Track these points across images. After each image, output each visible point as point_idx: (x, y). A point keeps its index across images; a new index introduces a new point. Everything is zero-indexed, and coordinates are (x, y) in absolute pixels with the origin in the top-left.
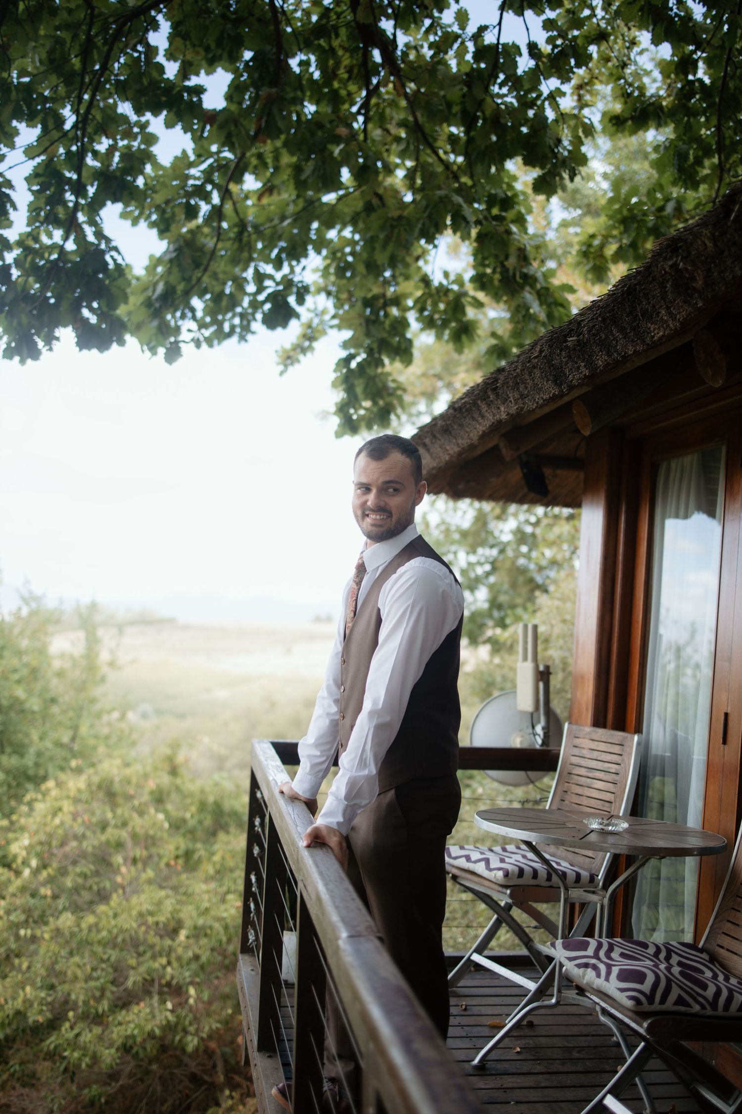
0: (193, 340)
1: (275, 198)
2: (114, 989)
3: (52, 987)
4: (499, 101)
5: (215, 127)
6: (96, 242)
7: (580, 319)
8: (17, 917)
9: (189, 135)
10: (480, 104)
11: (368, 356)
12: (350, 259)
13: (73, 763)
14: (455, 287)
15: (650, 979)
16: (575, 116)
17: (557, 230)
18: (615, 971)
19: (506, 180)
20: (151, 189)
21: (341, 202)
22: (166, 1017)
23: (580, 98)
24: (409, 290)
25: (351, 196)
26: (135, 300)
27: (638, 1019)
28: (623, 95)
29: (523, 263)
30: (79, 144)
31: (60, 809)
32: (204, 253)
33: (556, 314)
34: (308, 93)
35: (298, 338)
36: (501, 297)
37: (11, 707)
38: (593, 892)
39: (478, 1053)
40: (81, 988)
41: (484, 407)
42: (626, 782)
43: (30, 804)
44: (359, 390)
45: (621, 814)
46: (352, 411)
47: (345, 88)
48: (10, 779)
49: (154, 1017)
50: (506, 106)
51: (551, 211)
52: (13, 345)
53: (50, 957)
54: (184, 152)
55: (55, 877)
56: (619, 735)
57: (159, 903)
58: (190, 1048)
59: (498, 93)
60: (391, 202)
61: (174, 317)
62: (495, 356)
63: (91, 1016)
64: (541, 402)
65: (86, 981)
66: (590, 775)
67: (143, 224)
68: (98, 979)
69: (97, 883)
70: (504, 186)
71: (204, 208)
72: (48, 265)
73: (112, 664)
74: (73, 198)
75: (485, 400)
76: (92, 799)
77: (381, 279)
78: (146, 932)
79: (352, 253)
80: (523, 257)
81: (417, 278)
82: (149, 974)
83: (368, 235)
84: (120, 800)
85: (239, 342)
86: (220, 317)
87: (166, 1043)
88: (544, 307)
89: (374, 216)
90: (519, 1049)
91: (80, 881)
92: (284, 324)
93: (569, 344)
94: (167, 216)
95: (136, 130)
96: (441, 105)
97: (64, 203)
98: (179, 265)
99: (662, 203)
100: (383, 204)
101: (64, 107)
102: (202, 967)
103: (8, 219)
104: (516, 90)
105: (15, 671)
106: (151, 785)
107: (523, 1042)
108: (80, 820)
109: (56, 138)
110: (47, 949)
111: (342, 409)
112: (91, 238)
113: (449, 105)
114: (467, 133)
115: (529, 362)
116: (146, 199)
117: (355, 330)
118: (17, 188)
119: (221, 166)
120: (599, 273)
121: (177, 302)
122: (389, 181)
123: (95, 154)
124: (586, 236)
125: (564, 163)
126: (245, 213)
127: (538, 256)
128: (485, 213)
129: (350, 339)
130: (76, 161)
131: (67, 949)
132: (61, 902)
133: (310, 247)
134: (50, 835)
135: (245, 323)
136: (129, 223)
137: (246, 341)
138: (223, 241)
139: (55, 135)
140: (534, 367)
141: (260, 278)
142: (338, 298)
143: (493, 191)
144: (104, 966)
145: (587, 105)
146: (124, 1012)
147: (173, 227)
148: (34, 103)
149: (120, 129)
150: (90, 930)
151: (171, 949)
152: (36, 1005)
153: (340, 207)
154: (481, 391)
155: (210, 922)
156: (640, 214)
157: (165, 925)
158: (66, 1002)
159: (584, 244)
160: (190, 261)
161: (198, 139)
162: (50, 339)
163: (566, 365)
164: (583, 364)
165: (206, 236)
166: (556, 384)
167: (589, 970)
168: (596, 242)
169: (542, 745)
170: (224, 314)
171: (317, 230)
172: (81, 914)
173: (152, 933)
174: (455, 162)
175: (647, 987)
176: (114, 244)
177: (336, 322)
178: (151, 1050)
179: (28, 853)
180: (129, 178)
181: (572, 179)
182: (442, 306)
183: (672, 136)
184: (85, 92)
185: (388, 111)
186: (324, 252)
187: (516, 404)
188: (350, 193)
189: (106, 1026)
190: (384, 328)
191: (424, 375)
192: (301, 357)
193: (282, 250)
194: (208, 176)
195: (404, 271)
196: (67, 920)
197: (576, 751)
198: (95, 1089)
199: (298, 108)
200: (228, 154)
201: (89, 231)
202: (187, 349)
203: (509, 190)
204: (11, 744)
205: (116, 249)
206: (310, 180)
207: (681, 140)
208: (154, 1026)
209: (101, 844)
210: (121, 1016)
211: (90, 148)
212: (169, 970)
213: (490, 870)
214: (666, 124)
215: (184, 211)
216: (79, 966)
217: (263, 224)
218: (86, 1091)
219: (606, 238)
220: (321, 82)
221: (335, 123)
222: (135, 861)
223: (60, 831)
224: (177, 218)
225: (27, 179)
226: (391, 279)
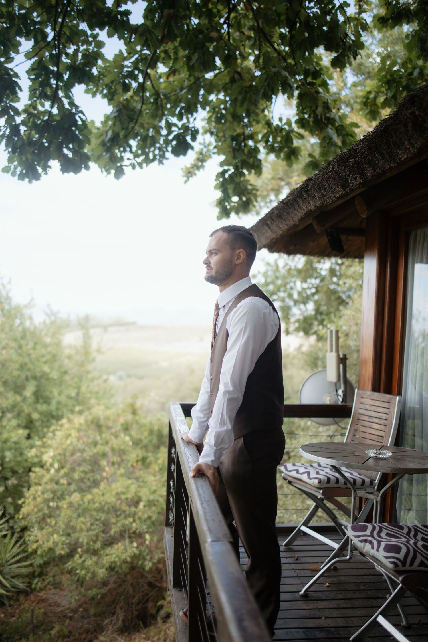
0: (130, 165)
1: (177, 77)
2: (104, 535)
3: (69, 535)
4: (309, 11)
5: (138, 35)
6: (70, 108)
7: (356, 148)
8: (48, 496)
9: (122, 41)
10: (297, 14)
11: (235, 170)
12: (224, 112)
13: (77, 409)
14: (286, 127)
15: (404, 550)
16: (356, 19)
17: (350, 89)
18: (383, 545)
19: (315, 60)
20: (102, 75)
21: (216, 78)
22: (133, 551)
23: (360, 7)
24: (258, 130)
25: (222, 74)
26: (94, 142)
27: (397, 575)
28: (386, 4)
29: (326, 111)
30: (57, 50)
31: (70, 435)
32: (135, 112)
33: (348, 141)
34: (194, 12)
35: (194, 161)
36: (315, 132)
37: (42, 377)
38: (371, 493)
39: (304, 587)
40: (85, 535)
41: (301, 203)
42: (392, 425)
43: (53, 432)
44: (230, 191)
45: (389, 445)
46: (227, 204)
47: (216, 8)
48: (43, 417)
49: (126, 551)
50: (313, 14)
51: (346, 77)
52: (24, 171)
53: (67, 518)
54: (120, 51)
55: (69, 473)
56: (388, 396)
57: (128, 487)
58: (147, 568)
59: (308, 6)
60: (246, 76)
61: (119, 151)
62: (311, 168)
63: (92, 551)
64: (334, 199)
65: (88, 531)
66: (370, 420)
67: (99, 96)
68: (94, 530)
69: (92, 476)
70: (314, 64)
71: (134, 85)
72: (43, 123)
73: (99, 351)
74: (55, 82)
75: (301, 198)
76: (88, 429)
77: (242, 123)
78: (121, 504)
79: (225, 109)
80: (327, 107)
81: (263, 122)
82: (123, 527)
83: (233, 98)
84: (104, 429)
85: (159, 164)
86: (147, 150)
87: (134, 565)
88: (341, 137)
89: (235, 86)
90: (328, 584)
91: (83, 475)
92: (185, 153)
93: (349, 163)
94: (112, 90)
95: (90, 39)
96: (274, 15)
97: (50, 85)
98: (120, 120)
99: (411, 70)
100: (241, 78)
101: (47, 27)
102: (153, 523)
103: (17, 97)
104: (319, 4)
105: (43, 356)
106: (122, 420)
107: (330, 580)
108: (81, 441)
109: (43, 46)
110: (65, 513)
111: (221, 203)
112: (67, 106)
113: (279, 15)
114: (290, 32)
115: (326, 174)
116: (99, 81)
117: (227, 156)
118: (21, 78)
119: (143, 59)
120: (373, 114)
121: (120, 142)
122: (246, 63)
123: (67, 55)
124: (366, 93)
125: (350, 48)
126: (159, 87)
127: (336, 106)
128: (303, 81)
129: (224, 161)
130: (56, 60)
131: (77, 514)
132: (73, 487)
133: (199, 106)
134: (65, 450)
135: (161, 153)
136: (90, 95)
137: (163, 164)
138: (145, 104)
139: (42, 44)
140: (329, 178)
141: (169, 125)
142: (217, 136)
143: (307, 68)
144: (97, 523)
145: (365, 11)
146: (109, 549)
147: (115, 98)
148: (29, 26)
149: (81, 39)
150: (89, 503)
151: (135, 514)
152: (60, 545)
153: (216, 80)
154: (298, 192)
155: (157, 498)
156: (398, 77)
157: (132, 500)
158: (76, 543)
159: (364, 97)
160: (126, 118)
161: (128, 43)
162: (45, 167)
163: (348, 176)
164: (358, 176)
165: (137, 102)
166: (343, 188)
167: (367, 544)
168: (372, 96)
169: (342, 402)
170: (149, 148)
171: (203, 95)
172: (84, 494)
173: (124, 504)
174: (284, 50)
175: (401, 556)
176: (80, 109)
177: (216, 150)
178: (126, 569)
179: (53, 460)
180: (88, 69)
181: (355, 58)
182: (279, 139)
183: (417, 28)
184: (59, 18)
185: (242, 21)
186: (208, 108)
187: (320, 200)
188: (222, 72)
189: (100, 556)
190: (244, 153)
191: (273, 178)
192: (197, 172)
193: (182, 108)
194: (135, 65)
195: (255, 118)
196: (76, 497)
197: (362, 406)
198: (94, 591)
199: (188, 21)
200: (146, 52)
201: (66, 101)
202: (127, 170)
203: (317, 66)
204: (42, 397)
205: (82, 112)
206: (196, 65)
207: (422, 30)
208: (127, 556)
209: (94, 454)
210: (108, 550)
211: (64, 51)
212: (134, 525)
213: (310, 479)
214: (413, 21)
215: (122, 87)
216: (83, 523)
217: (169, 93)
218: (90, 592)
219: (378, 93)
220: (201, 5)
221: (210, 30)
222: (113, 464)
223: (71, 448)
224: (118, 92)
225: (27, 72)
226: (248, 123)
